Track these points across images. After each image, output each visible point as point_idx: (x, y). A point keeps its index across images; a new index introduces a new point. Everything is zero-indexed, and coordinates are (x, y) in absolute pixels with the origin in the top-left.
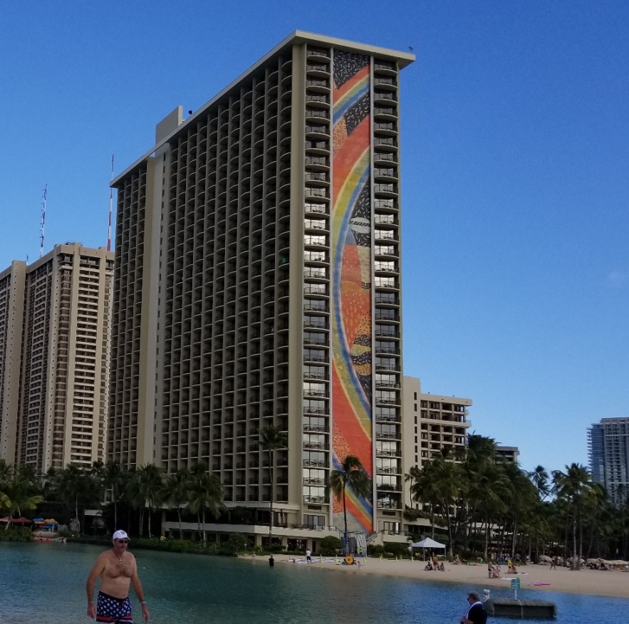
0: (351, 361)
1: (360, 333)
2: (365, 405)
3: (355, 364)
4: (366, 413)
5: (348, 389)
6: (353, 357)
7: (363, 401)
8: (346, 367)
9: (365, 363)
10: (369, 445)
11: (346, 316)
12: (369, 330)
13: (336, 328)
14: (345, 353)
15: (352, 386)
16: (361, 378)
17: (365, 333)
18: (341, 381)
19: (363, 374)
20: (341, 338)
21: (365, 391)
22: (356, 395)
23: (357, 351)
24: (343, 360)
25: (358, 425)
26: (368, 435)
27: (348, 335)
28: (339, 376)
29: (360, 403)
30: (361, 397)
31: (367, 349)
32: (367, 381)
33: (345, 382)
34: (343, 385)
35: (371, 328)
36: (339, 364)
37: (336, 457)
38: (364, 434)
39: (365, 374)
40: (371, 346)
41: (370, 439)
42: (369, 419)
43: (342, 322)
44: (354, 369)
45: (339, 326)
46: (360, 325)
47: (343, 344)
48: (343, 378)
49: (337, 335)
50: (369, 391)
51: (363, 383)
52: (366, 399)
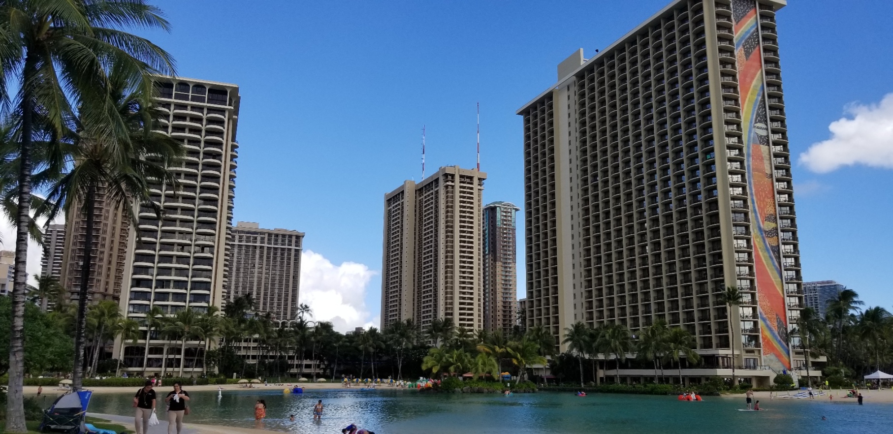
0: (764, 235)
1: (768, 213)
2: (777, 269)
3: (767, 237)
4: (778, 276)
5: (764, 256)
6: (765, 232)
7: (775, 266)
8: (761, 239)
9: (773, 236)
10: (782, 300)
11: (759, 199)
12: (773, 210)
13: (752, 209)
14: (760, 229)
15: (766, 254)
16: (772, 247)
17: (772, 212)
18: (759, 250)
19: (773, 245)
20: (756, 217)
21: (776, 257)
22: (770, 262)
23: (768, 227)
24: (759, 233)
25: (773, 285)
26: (781, 292)
27: (761, 214)
28: (758, 246)
29: (773, 267)
30: (774, 263)
31: (773, 225)
32: (776, 250)
33: (762, 251)
34: (761, 254)
35: (775, 208)
36: (757, 237)
37: (761, 311)
38: (778, 292)
39: (774, 245)
40: (776, 223)
41: (782, 295)
42: (780, 280)
43: (756, 204)
44: (767, 240)
45: (754, 207)
46: (768, 206)
47: (758, 222)
48: (760, 248)
49: (753, 214)
50: (779, 258)
51: (774, 251)
52: (776, 264)
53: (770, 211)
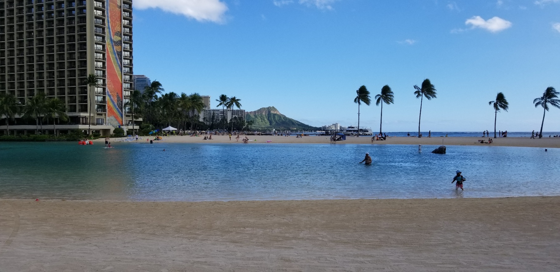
0: (113, 44)
2: (119, 65)
3: (115, 45)
4: (119, 70)
5: (112, 57)
6: (114, 42)
8: (112, 46)
9: (119, 45)
10: (120, 85)
11: (112, 21)
12: (120, 29)
13: (107, 26)
14: (111, 39)
15: (114, 56)
16: (117, 52)
20: (110, 32)
21: (119, 58)
22: (116, 61)
23: (116, 39)
24: (110, 43)
25: (117, 75)
27: (112, 31)
28: (109, 50)
29: (117, 64)
30: (118, 62)
31: (119, 38)
32: (120, 54)
33: (111, 54)
36: (109, 44)
37: (108, 90)
38: (119, 79)
39: (119, 51)
40: (121, 37)
41: (121, 82)
42: (121, 73)
43: (110, 24)
44: (115, 47)
45: (109, 25)
46: (117, 26)
47: (110, 35)
48: (110, 52)
49: (108, 30)
50: (121, 59)
51: (118, 55)
53: (118, 29)
